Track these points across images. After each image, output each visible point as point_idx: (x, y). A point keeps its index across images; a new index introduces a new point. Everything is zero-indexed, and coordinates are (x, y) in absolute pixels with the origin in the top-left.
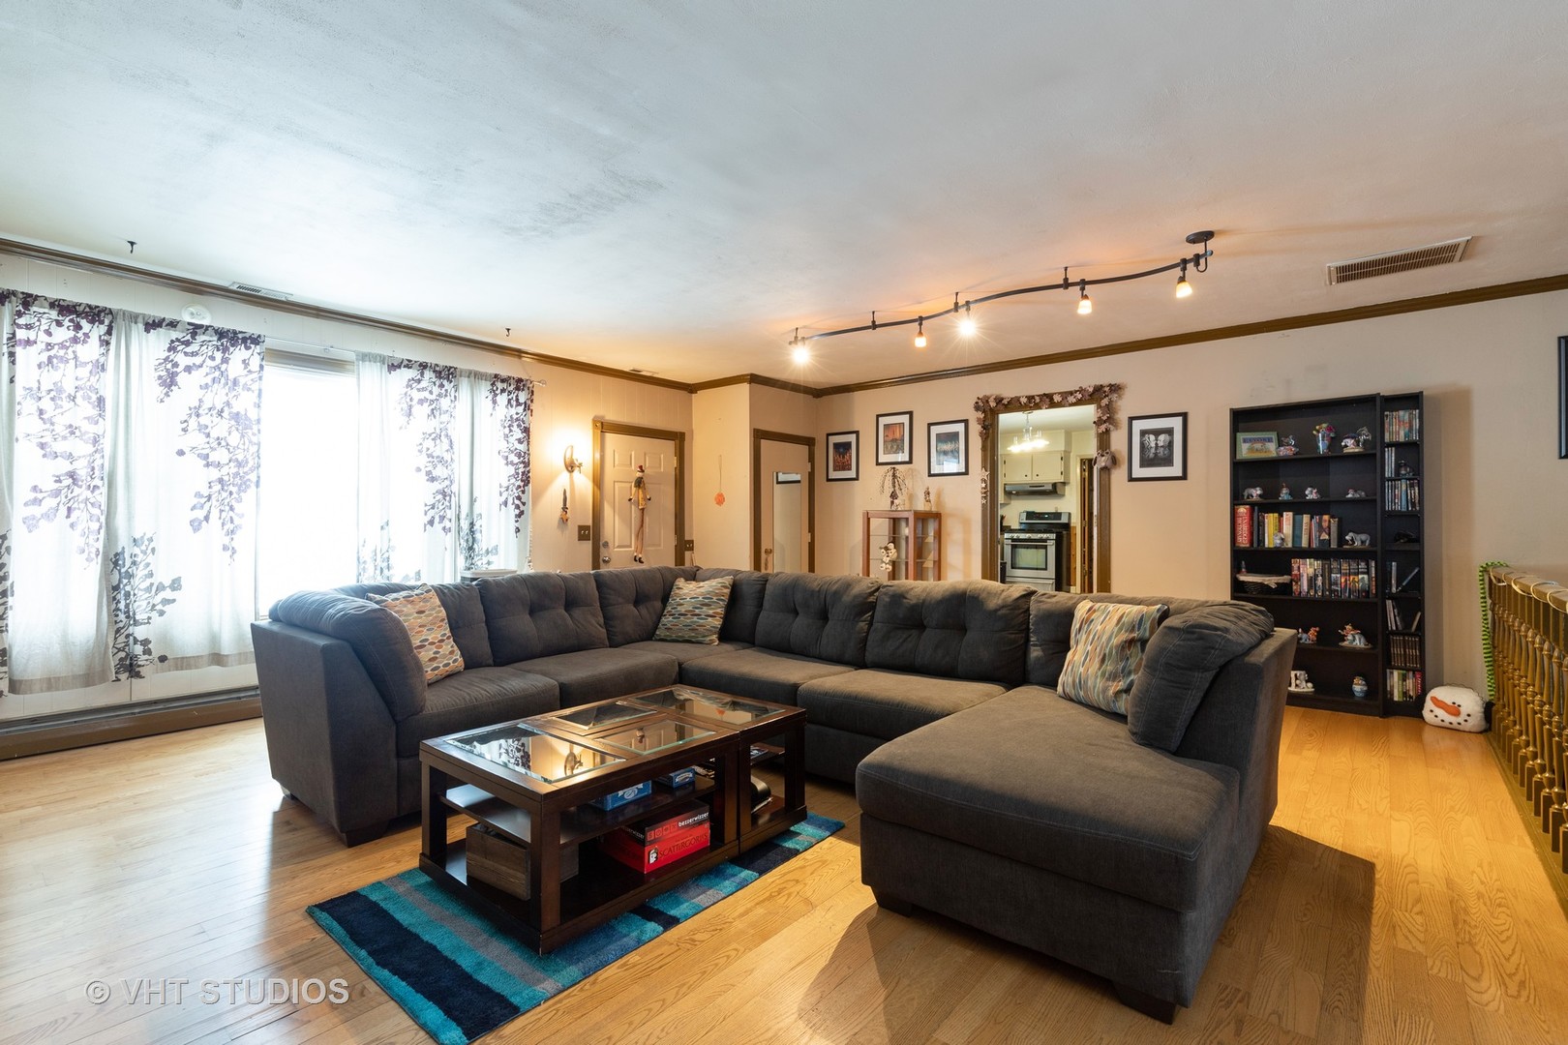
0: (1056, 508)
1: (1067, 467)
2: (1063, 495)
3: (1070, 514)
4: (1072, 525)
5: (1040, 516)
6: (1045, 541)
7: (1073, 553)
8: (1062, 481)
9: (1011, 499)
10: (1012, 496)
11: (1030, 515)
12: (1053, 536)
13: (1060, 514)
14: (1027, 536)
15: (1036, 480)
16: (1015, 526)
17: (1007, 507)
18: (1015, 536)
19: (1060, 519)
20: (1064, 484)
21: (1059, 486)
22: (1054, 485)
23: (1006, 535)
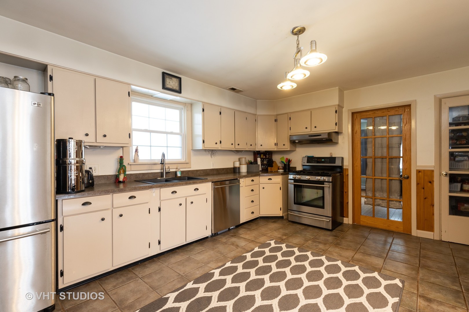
0: (331, 154)
1: (340, 118)
2: (337, 143)
3: (342, 158)
4: (344, 167)
5: (319, 160)
6: (322, 182)
7: (345, 190)
8: (337, 130)
9: (296, 147)
10: (297, 145)
11: (310, 159)
12: (330, 179)
13: (335, 158)
14: (307, 177)
15: (314, 131)
16: (299, 168)
17: (293, 154)
18: (298, 177)
19: (335, 163)
20: (337, 133)
21: (334, 136)
22: (329, 134)
23: (291, 177)
